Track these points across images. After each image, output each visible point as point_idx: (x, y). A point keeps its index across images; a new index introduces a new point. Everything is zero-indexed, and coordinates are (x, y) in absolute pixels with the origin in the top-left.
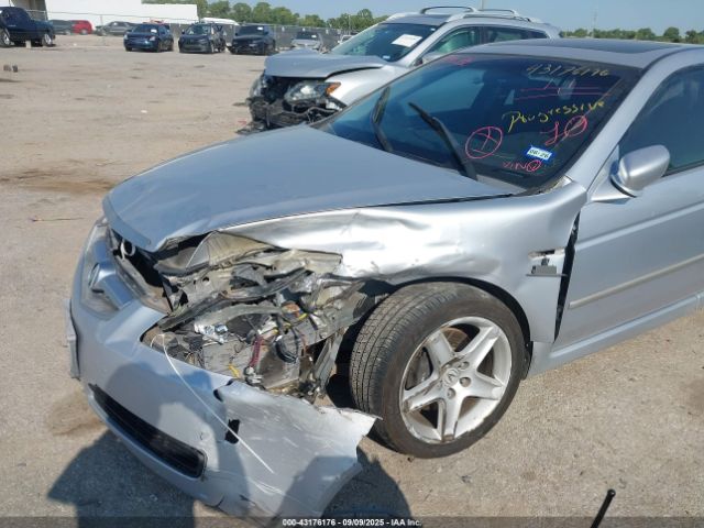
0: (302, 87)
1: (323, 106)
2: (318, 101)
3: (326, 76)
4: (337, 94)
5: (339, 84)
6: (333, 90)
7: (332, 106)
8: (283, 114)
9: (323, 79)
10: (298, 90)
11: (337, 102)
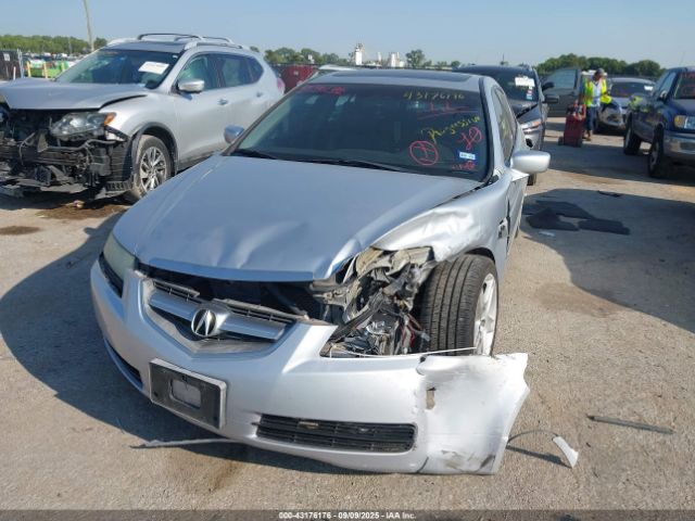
0: (71, 119)
1: (103, 137)
2: (96, 133)
3: (99, 106)
4: (115, 124)
5: (114, 115)
6: (110, 120)
7: (111, 136)
8: (49, 150)
9: (98, 110)
10: (67, 123)
11: (117, 133)
